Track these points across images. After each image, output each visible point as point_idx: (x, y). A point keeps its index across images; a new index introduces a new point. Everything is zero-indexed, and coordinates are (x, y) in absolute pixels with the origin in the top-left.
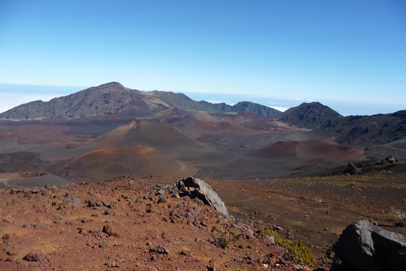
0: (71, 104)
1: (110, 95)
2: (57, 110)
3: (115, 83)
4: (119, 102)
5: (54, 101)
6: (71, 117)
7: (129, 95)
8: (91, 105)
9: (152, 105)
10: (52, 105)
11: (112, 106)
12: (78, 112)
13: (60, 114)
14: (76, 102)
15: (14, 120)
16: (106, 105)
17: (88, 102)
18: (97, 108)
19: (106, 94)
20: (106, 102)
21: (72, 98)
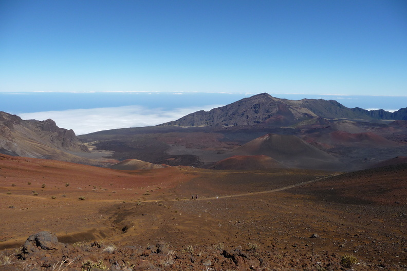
0: (227, 114)
1: (259, 105)
2: (215, 119)
3: (264, 94)
4: (268, 112)
5: (214, 111)
6: (226, 125)
7: (276, 106)
8: (242, 115)
9: (298, 114)
10: (212, 114)
11: (261, 115)
12: (232, 121)
13: (218, 122)
14: (231, 112)
15: (184, 127)
16: (256, 115)
17: (240, 112)
18: (248, 117)
19: (256, 105)
20: (256, 112)
21: (228, 108)
